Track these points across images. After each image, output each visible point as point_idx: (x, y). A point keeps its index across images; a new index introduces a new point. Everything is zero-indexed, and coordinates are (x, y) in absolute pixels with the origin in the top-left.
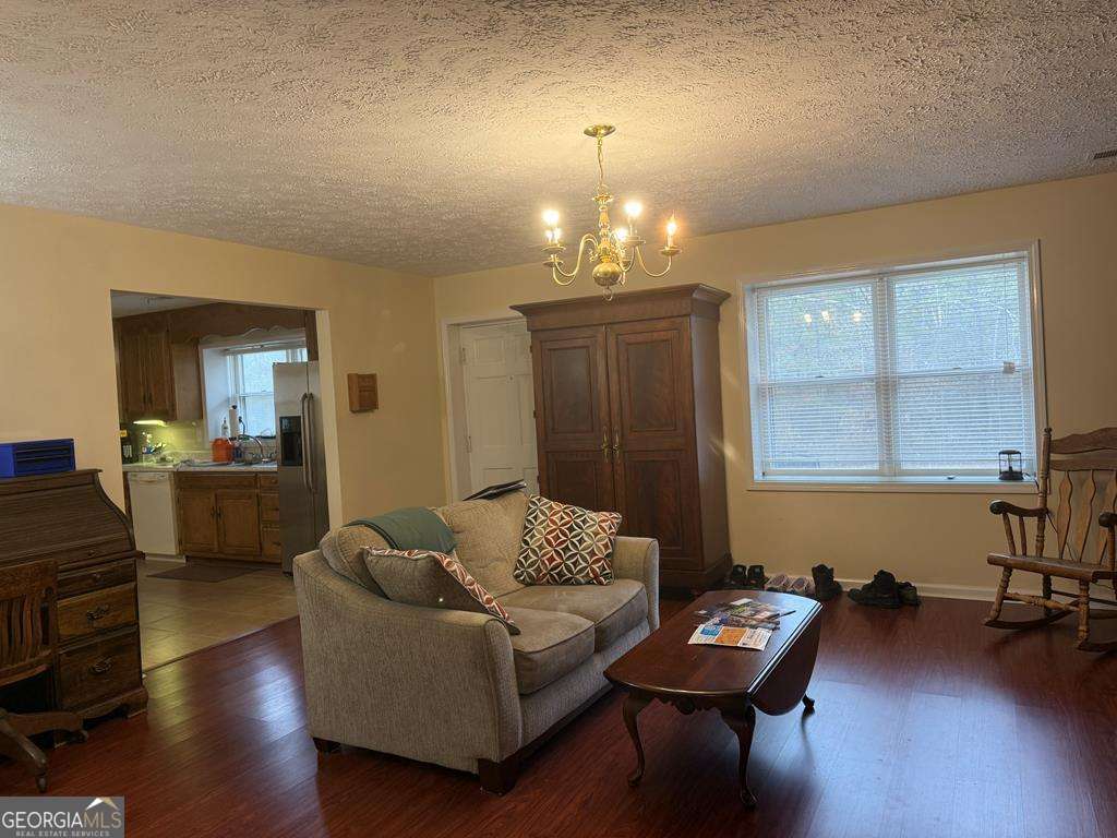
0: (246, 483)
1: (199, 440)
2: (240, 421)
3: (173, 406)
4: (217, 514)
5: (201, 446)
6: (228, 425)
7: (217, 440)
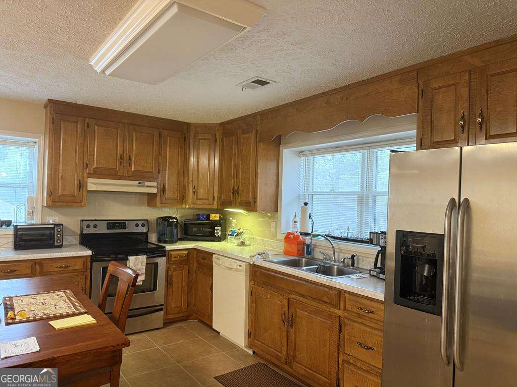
0: (325, 299)
1: (273, 230)
2: (310, 217)
3: (255, 198)
4: (289, 322)
5: (274, 236)
6: (298, 219)
7: (289, 234)
